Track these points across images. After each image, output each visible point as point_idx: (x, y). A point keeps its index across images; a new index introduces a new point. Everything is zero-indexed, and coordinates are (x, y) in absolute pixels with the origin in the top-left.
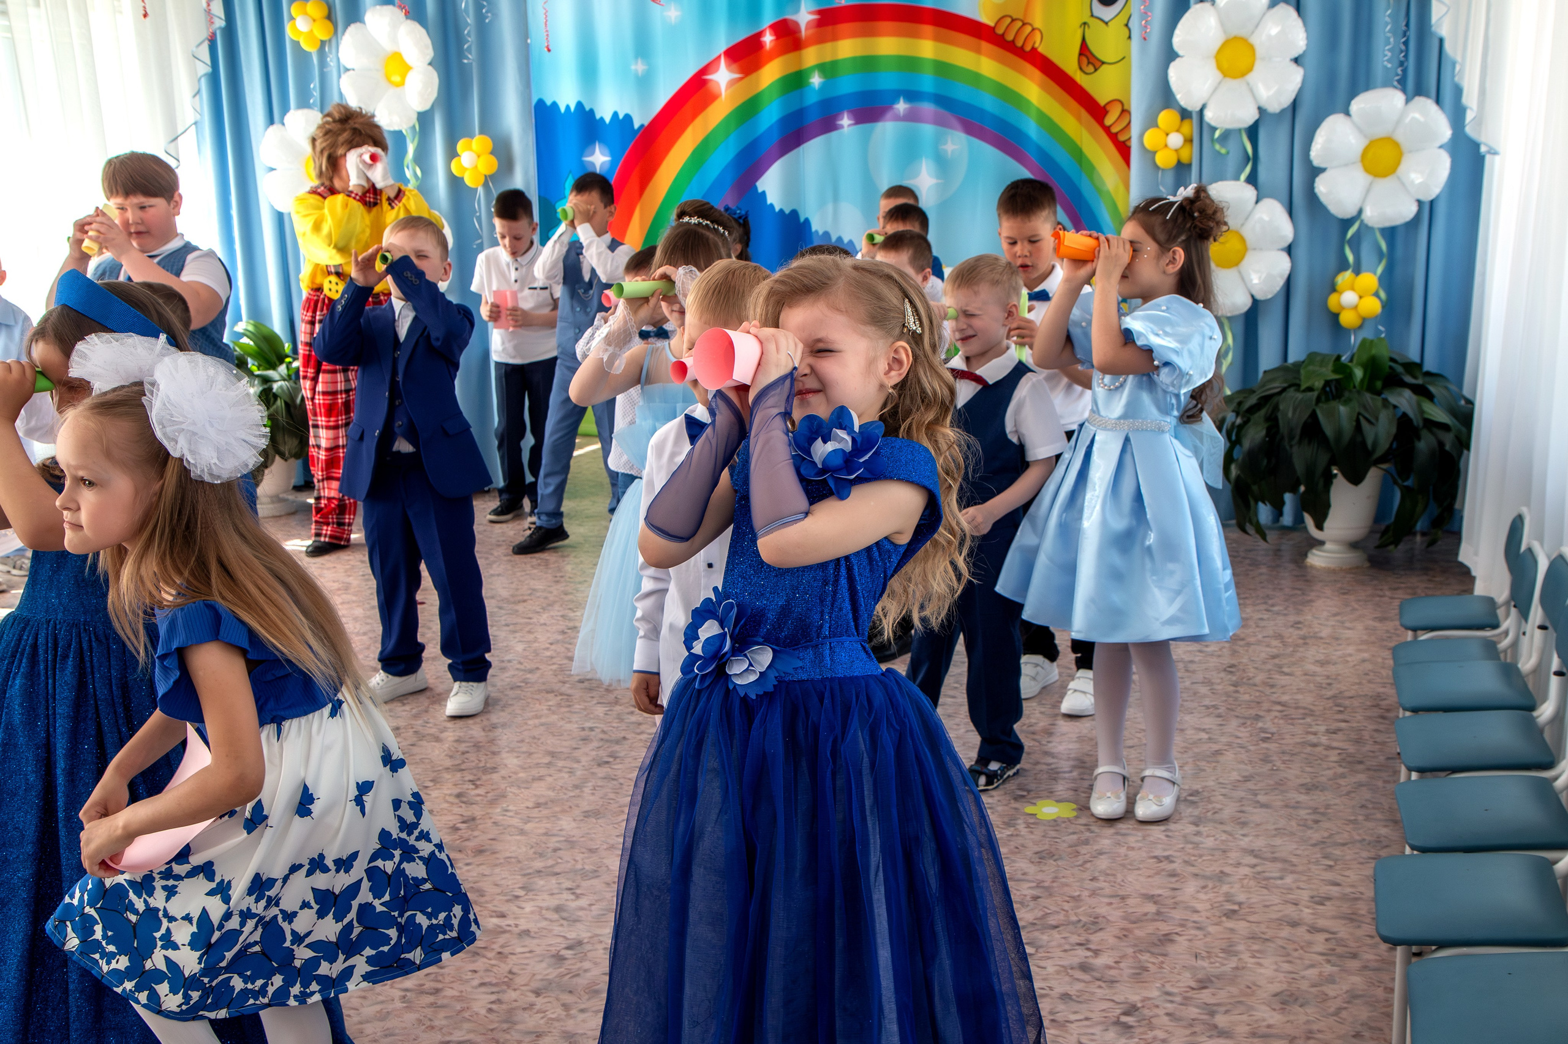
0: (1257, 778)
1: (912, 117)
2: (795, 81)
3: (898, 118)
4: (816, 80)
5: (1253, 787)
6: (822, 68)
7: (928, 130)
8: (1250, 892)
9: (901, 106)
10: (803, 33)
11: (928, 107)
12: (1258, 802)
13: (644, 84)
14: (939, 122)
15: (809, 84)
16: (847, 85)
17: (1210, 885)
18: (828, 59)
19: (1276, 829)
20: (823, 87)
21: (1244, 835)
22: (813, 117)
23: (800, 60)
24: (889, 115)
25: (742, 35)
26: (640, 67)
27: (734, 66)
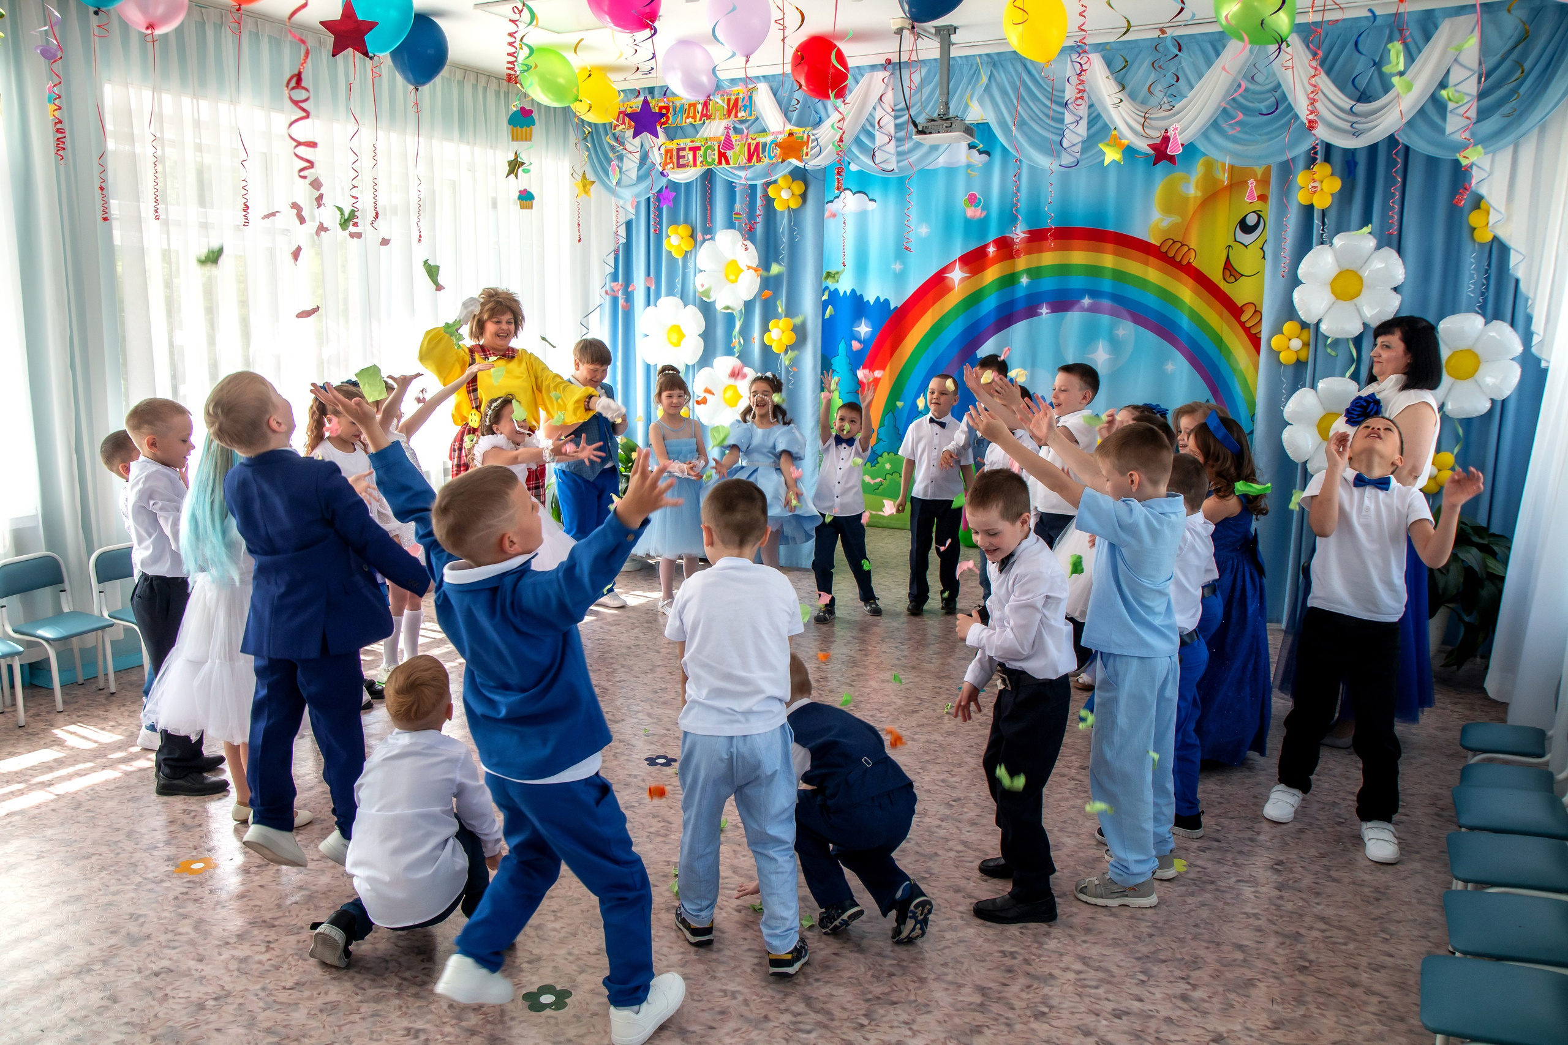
1: (1093, 309)
2: (1009, 280)
3: (1083, 310)
4: (1024, 280)
6: (1029, 272)
7: (1105, 319)
8: (1319, 954)
9: (1086, 301)
10: (1017, 246)
11: (1106, 302)
13: (901, 278)
14: (1113, 313)
15: (1019, 282)
16: (1048, 284)
17: (1288, 942)
18: (1034, 265)
20: (1029, 285)
21: (1318, 904)
22: (1021, 306)
23: (1014, 266)
24: (1077, 307)
25: (973, 246)
26: (898, 267)
27: (966, 268)
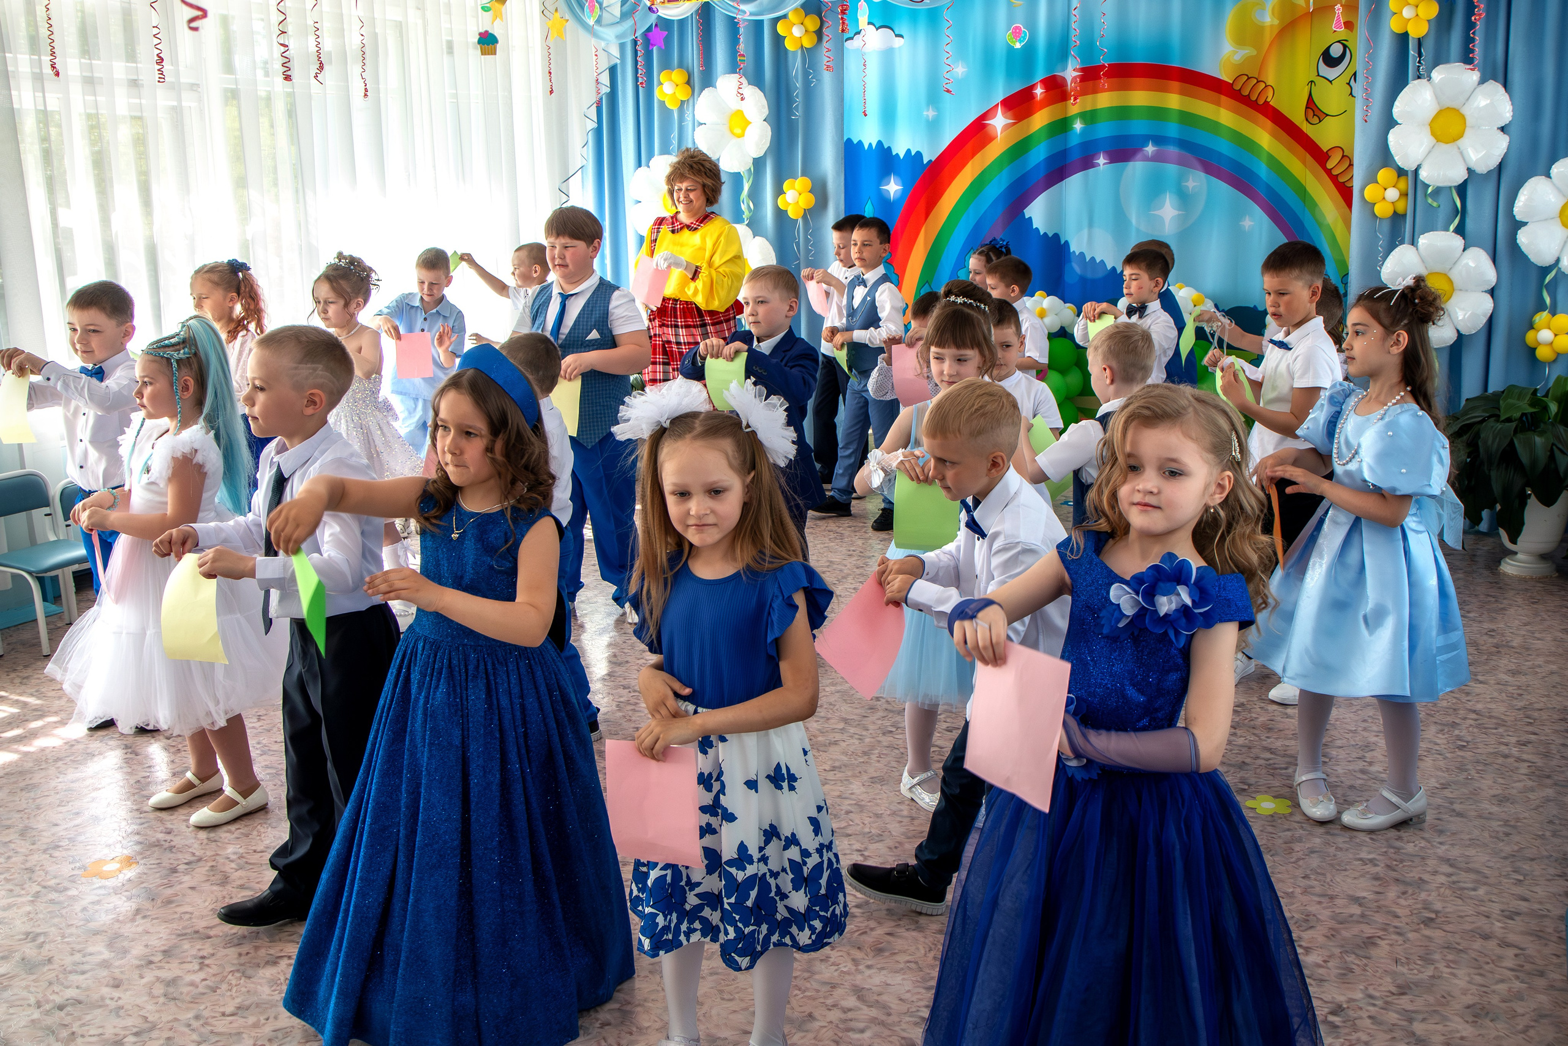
0: (1454, 787)
1: (1158, 158)
2: (1061, 126)
3: (1147, 159)
4: (1078, 126)
5: (1451, 795)
6: (1084, 116)
7: (1172, 169)
8: (1445, 901)
9: (1150, 149)
10: (1070, 85)
11: (1173, 149)
12: (1454, 810)
13: (933, 127)
14: (1181, 163)
15: (1072, 129)
16: (1104, 130)
17: (1410, 892)
18: (1088, 109)
19: (1470, 840)
20: (1083, 131)
22: (1075, 156)
23: (1066, 109)
24: (1139, 156)
25: (1017, 87)
26: (931, 113)
27: (1009, 114)
